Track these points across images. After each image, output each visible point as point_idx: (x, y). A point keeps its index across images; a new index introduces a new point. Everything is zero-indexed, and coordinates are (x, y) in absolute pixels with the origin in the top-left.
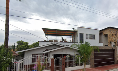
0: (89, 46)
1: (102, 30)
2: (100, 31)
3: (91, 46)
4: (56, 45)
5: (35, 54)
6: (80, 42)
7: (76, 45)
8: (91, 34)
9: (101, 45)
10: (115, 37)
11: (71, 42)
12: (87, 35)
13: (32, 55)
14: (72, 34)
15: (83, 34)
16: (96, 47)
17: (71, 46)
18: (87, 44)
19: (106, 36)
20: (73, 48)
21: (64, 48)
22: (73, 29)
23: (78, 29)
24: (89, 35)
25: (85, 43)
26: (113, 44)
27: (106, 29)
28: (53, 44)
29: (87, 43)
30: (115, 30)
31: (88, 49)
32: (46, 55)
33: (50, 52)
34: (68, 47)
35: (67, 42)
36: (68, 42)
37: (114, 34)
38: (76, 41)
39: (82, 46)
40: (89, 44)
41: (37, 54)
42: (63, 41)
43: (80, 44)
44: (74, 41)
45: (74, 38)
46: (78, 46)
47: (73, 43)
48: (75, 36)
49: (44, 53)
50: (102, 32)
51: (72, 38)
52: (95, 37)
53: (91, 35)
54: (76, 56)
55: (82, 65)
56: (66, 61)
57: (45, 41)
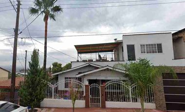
0: (149, 66)
3: (153, 66)
4: (91, 66)
6: (129, 60)
7: (122, 64)
8: (150, 43)
11: (112, 61)
12: (141, 46)
13: (66, 78)
14: (114, 48)
15: (133, 45)
16: (166, 67)
17: (113, 68)
20: (117, 70)
21: (102, 70)
22: (115, 39)
24: (147, 45)
25: (138, 61)
28: (88, 65)
29: (142, 60)
31: (147, 71)
32: (80, 79)
33: (84, 75)
35: (106, 60)
36: (108, 61)
38: (121, 59)
39: (134, 66)
40: (148, 62)
41: (70, 78)
42: (101, 60)
43: (129, 63)
44: (117, 59)
45: (118, 54)
46: (125, 67)
47: (117, 63)
48: (118, 50)
49: (77, 76)
50: (179, 36)
51: (113, 55)
52: (161, 47)
53: (152, 45)
54: (123, 84)
55: (137, 101)
56: (106, 90)
57: (78, 61)
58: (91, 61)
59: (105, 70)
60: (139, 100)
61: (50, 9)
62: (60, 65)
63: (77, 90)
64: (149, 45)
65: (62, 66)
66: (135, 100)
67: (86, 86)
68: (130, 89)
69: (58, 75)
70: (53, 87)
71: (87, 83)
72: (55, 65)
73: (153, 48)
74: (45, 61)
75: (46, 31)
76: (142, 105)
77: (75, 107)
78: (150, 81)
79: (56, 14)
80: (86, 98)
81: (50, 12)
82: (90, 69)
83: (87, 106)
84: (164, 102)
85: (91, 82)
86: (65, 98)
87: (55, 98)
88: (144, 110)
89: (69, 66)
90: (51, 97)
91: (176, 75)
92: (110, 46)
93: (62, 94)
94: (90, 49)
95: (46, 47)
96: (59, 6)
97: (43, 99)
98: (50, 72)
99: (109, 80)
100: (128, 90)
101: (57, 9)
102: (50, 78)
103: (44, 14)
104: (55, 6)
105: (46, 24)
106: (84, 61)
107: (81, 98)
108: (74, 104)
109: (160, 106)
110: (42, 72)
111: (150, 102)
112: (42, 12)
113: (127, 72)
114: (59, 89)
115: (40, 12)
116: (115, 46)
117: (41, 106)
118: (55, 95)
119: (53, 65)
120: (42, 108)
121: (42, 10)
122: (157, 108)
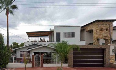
0: (67, 45)
1: (85, 26)
2: (82, 27)
3: (69, 45)
4: (36, 44)
5: (22, 51)
6: (57, 41)
7: (53, 44)
9: (83, 43)
10: (107, 32)
11: (48, 42)
12: (64, 33)
13: (21, 52)
14: (49, 34)
15: (60, 33)
16: (75, 45)
17: (48, 46)
18: (65, 43)
19: (90, 32)
20: (50, 47)
21: (42, 47)
22: (50, 29)
23: (54, 28)
24: (67, 33)
25: (62, 42)
26: (102, 42)
27: (91, 23)
29: (64, 41)
30: (106, 23)
32: (29, 52)
33: (32, 50)
34: (45, 46)
35: (44, 41)
37: (105, 28)
38: (53, 41)
39: (59, 45)
40: (66, 43)
41: (23, 51)
43: (57, 43)
44: (51, 41)
45: (51, 38)
46: (55, 45)
47: (50, 43)
48: (51, 36)
49: (28, 50)
50: (84, 28)
52: (74, 34)
53: (70, 33)
54: (53, 54)
55: (59, 63)
56: (44, 58)
57: (28, 42)
58: (36, 41)
59: (43, 47)
60: (60, 62)
61: (9, 7)
62: (18, 44)
63: (27, 58)
64: (68, 33)
65: (19, 45)
66: (58, 63)
67: (33, 56)
68: (56, 57)
69: (16, 50)
70: (13, 57)
71: (33, 54)
72: (14, 44)
73: (70, 34)
74: (8, 41)
75: (8, 22)
76: (62, 65)
77: (26, 67)
78: (67, 52)
79: (14, 10)
80: (33, 62)
81: (10, 9)
82: (35, 46)
83: (33, 66)
84: (72, 63)
85: (35, 53)
86: (21, 62)
87: (15, 63)
88: (62, 67)
89: (23, 44)
90: (12, 62)
91: (79, 49)
92: (47, 33)
93: (19, 61)
94: (35, 35)
95: (8, 33)
96: (16, 5)
97: (8, 63)
98: (11, 48)
99: (45, 53)
100: (55, 57)
101: (15, 7)
102: (11, 51)
103: (6, 10)
104: (13, 5)
105: (8, 17)
106: (32, 42)
107: (30, 62)
108: (26, 66)
109: (70, 65)
110: (6, 48)
111: (65, 63)
112: (4, 9)
113: (55, 48)
114: (17, 58)
115: (3, 9)
116: (49, 33)
117: (7, 67)
118: (14, 61)
119: (13, 44)
120: (8, 68)
121: (4, 7)
122: (68, 66)
